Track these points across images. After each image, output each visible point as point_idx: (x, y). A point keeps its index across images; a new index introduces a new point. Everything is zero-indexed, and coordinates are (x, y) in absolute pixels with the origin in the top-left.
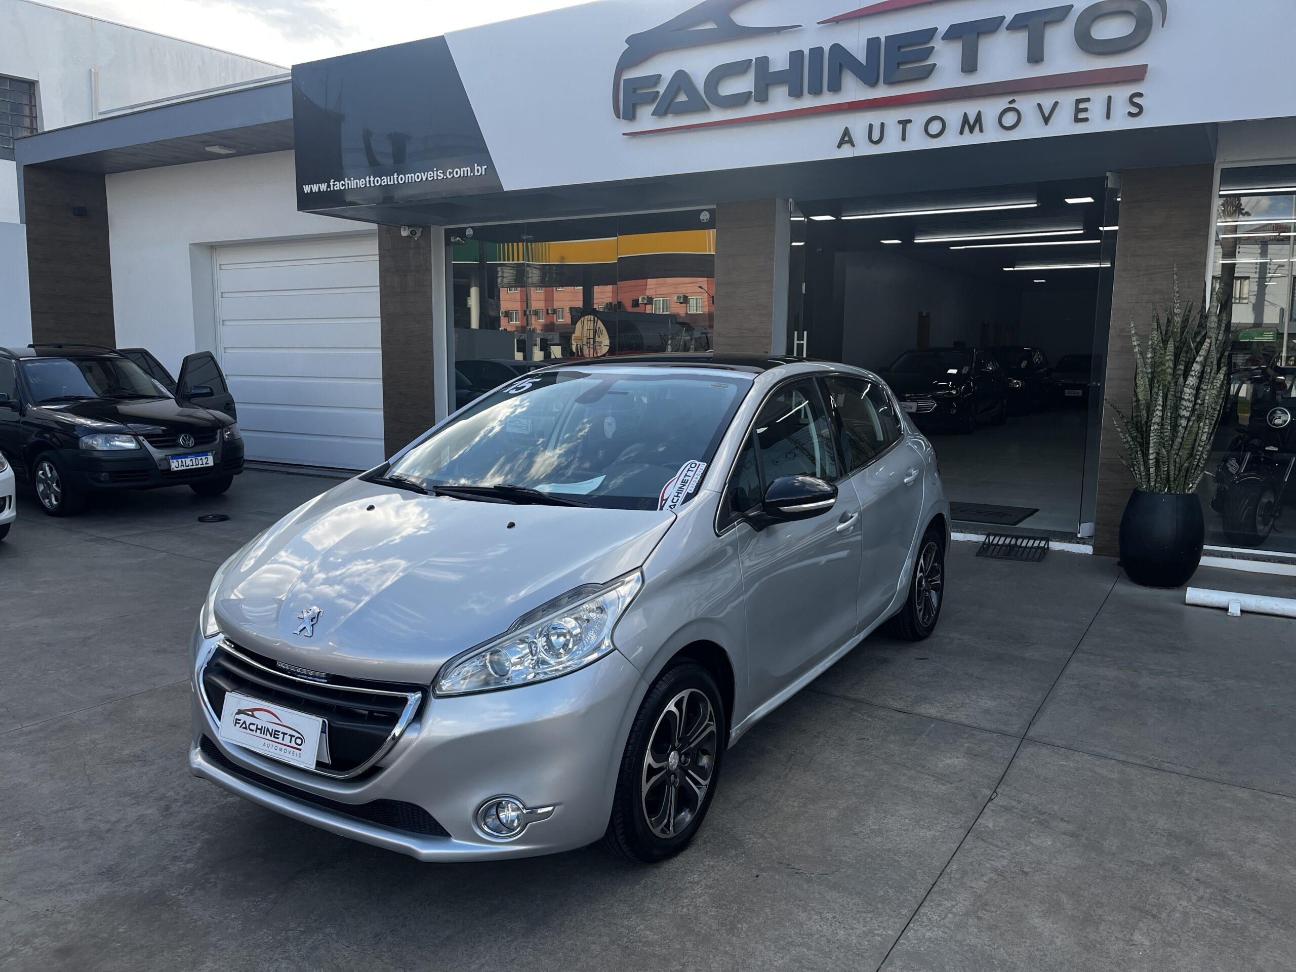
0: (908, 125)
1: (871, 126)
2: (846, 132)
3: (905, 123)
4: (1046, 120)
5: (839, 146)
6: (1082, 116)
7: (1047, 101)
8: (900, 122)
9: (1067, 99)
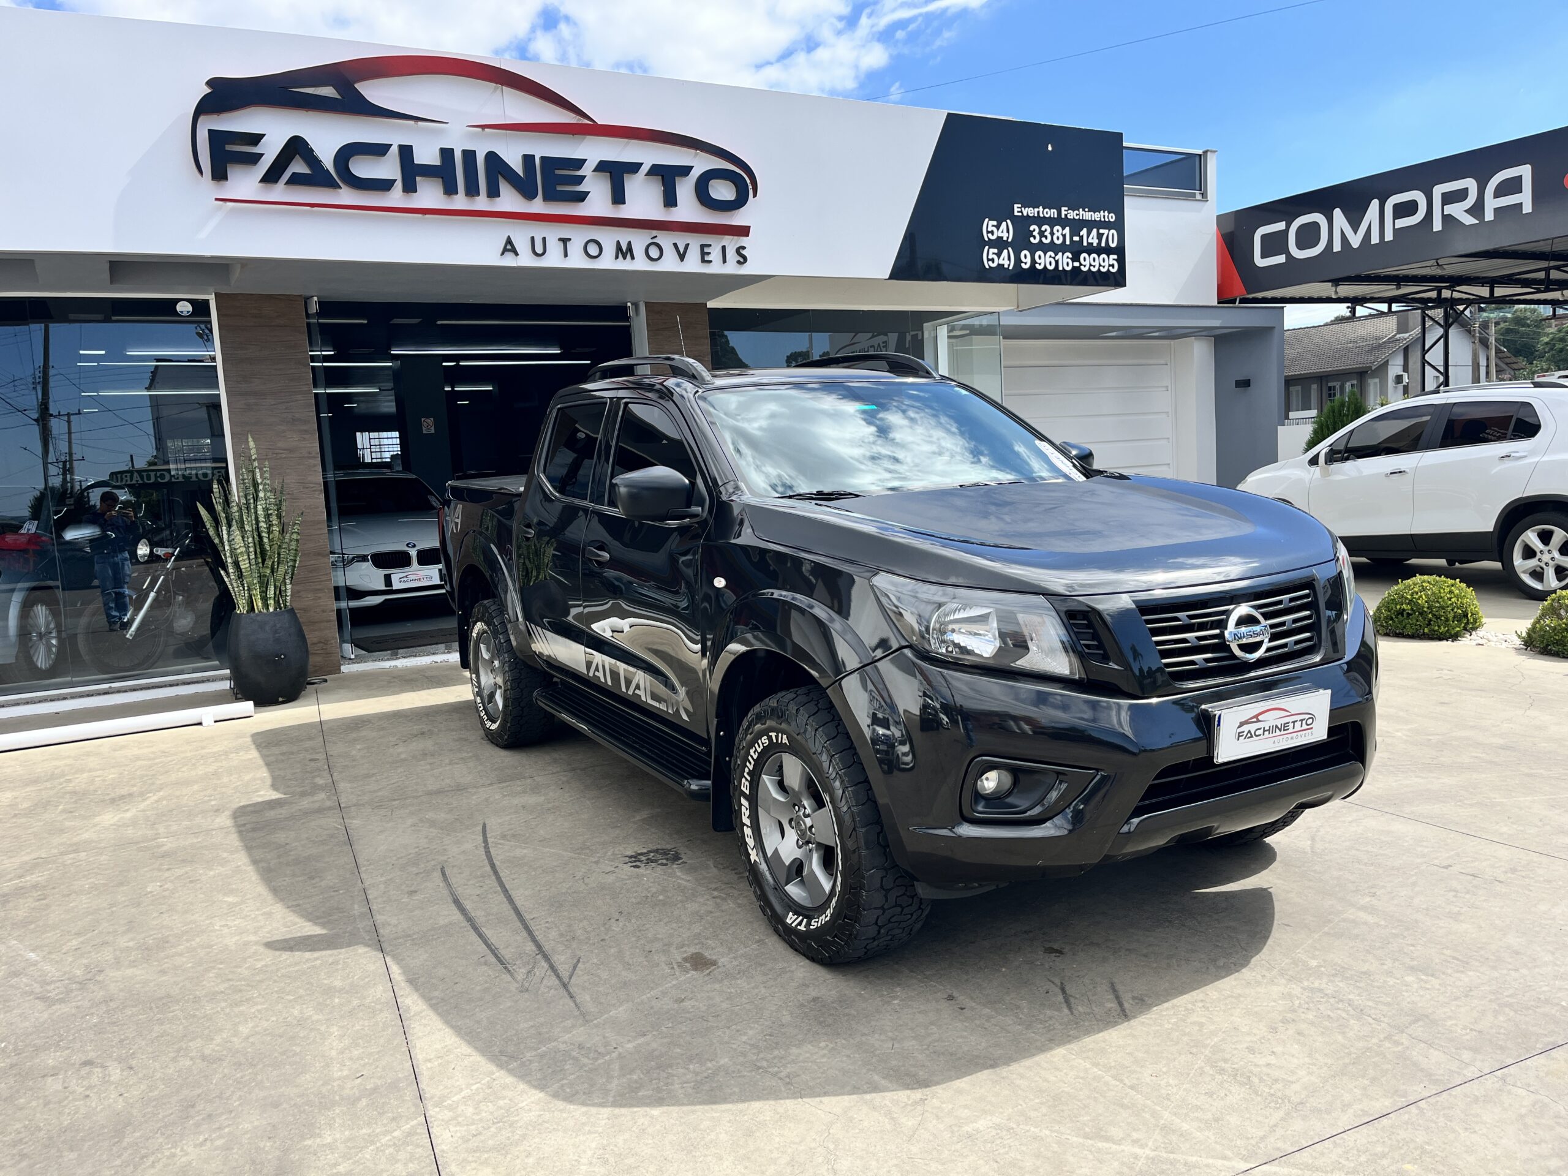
0: (569, 244)
1: (533, 239)
2: (509, 241)
3: (565, 241)
4: (682, 257)
5: (503, 254)
6: (707, 258)
7: (682, 239)
8: (560, 239)
9: (694, 242)
